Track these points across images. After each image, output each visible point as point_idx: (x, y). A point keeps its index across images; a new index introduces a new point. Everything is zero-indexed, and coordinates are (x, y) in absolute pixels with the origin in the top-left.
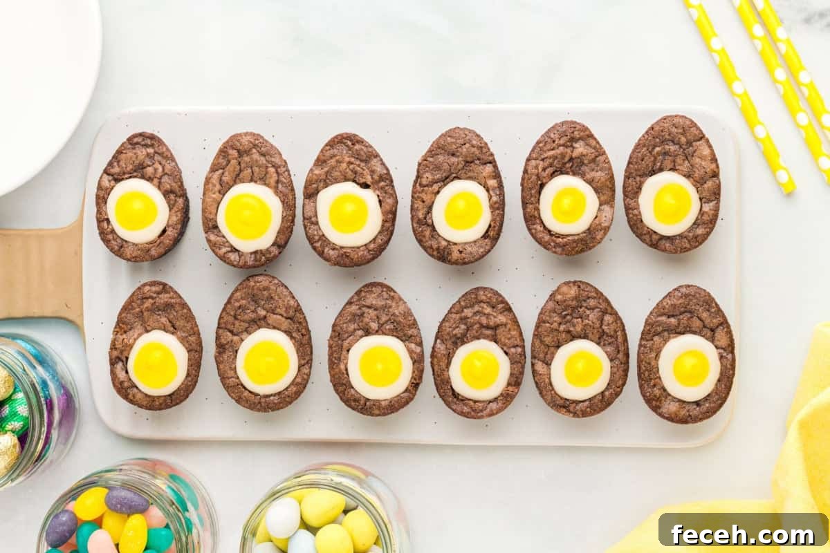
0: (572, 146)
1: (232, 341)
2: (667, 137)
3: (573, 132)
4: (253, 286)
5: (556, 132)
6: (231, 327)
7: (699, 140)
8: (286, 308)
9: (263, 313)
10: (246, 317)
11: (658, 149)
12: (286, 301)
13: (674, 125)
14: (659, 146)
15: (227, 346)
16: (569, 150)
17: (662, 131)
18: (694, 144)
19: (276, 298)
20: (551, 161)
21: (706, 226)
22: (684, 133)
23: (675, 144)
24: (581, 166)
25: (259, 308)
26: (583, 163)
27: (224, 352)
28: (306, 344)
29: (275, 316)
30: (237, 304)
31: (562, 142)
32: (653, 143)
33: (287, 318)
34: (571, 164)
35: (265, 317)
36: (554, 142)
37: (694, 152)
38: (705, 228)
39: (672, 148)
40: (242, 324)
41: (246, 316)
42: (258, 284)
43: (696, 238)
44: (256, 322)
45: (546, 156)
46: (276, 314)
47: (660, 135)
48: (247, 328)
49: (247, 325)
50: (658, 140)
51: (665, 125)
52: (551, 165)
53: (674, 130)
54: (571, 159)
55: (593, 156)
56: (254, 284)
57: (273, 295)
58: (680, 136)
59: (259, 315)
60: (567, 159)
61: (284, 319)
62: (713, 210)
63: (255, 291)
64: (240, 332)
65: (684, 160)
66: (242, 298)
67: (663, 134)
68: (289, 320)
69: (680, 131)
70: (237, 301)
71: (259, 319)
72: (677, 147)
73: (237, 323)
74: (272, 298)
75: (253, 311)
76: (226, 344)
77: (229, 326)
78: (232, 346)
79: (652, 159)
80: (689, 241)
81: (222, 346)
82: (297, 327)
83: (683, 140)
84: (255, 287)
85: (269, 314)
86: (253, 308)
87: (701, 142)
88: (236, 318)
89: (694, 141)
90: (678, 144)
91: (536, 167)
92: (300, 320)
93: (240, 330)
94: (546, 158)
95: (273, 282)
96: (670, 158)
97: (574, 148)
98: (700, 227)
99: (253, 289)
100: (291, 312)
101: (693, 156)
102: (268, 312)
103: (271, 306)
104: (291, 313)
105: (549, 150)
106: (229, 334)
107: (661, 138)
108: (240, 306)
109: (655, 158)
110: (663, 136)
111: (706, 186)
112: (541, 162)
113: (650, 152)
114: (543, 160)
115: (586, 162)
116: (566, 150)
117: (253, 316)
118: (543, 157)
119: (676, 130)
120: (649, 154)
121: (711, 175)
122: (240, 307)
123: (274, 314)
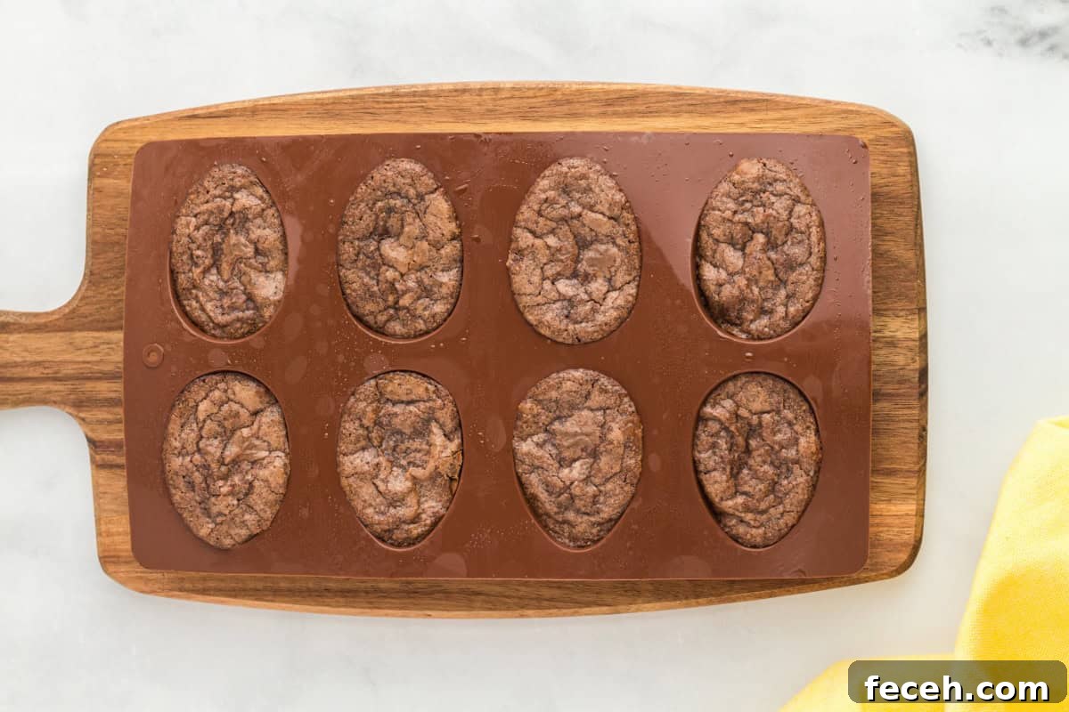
0: (232, 197)
1: (533, 245)
2: (392, 189)
3: (232, 180)
4: (566, 173)
5: (210, 179)
6: (533, 227)
7: (432, 193)
8: (610, 205)
9: (577, 209)
10: (554, 214)
11: (380, 204)
12: (610, 196)
13: (399, 173)
14: (382, 201)
15: (526, 252)
16: (228, 203)
17: (385, 182)
18: (427, 197)
19: (597, 190)
20: (206, 217)
21: (445, 301)
22: (412, 185)
23: (402, 198)
24: (245, 222)
25: (573, 203)
26: (247, 218)
27: (522, 259)
28: (634, 255)
29: (593, 215)
30: (543, 196)
31: (218, 192)
32: (373, 196)
33: (610, 218)
34: (232, 220)
35: (580, 215)
36: (208, 192)
37: (427, 207)
38: (445, 304)
39: (398, 202)
40: (549, 223)
41: (554, 212)
42: (573, 170)
43: (433, 317)
44: (566, 221)
45: (198, 210)
46: (596, 212)
47: (382, 187)
48: (554, 229)
49: (554, 225)
50: (379, 193)
51: (389, 173)
52: (206, 223)
53: (400, 180)
54: (232, 214)
55: (259, 209)
56: (567, 170)
57: (593, 186)
58: (407, 187)
59: (571, 213)
60: (226, 214)
61: (605, 219)
62: (454, 280)
63: (569, 179)
64: (544, 234)
65: (414, 219)
66: (551, 188)
67: (386, 185)
68: (612, 221)
69: (409, 181)
70: (544, 191)
71: (572, 218)
72: (405, 201)
73: (541, 220)
74: (591, 189)
75: (564, 207)
76: (525, 249)
77: (530, 226)
78: (533, 252)
79: (374, 217)
80: (425, 321)
81: (519, 251)
82: (623, 231)
83: (412, 192)
84: (569, 174)
85: (585, 211)
86: (563, 202)
87: (435, 195)
88: (540, 213)
89: (426, 194)
90: (407, 197)
91: (188, 225)
92: (627, 222)
93: (545, 231)
94: (199, 213)
95: (593, 169)
96: (396, 215)
97: (235, 199)
98: (439, 302)
99: (566, 177)
100: (616, 209)
101: (425, 213)
102: (584, 208)
103: (589, 200)
104: (616, 212)
105: (202, 204)
106: (529, 235)
107: (383, 190)
108: (547, 198)
109: (377, 217)
110: (386, 188)
111: (442, 251)
112: (194, 219)
113: (371, 209)
114: (195, 216)
115: (250, 216)
116: (224, 202)
117: (565, 212)
118: (195, 212)
119: (403, 181)
120: (368, 211)
121: (450, 237)
122: (546, 200)
123: (593, 211)
